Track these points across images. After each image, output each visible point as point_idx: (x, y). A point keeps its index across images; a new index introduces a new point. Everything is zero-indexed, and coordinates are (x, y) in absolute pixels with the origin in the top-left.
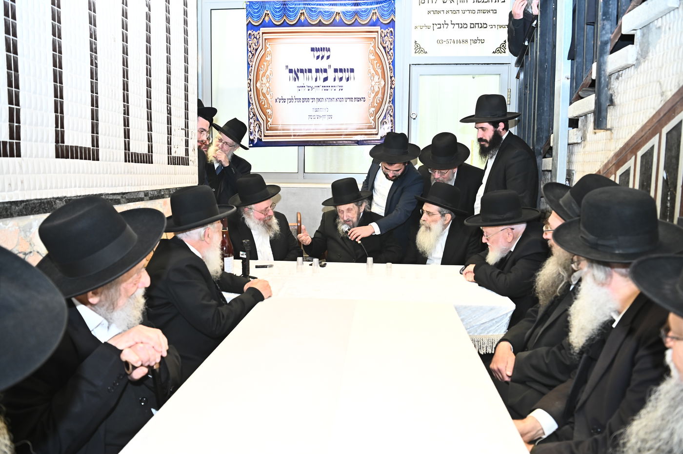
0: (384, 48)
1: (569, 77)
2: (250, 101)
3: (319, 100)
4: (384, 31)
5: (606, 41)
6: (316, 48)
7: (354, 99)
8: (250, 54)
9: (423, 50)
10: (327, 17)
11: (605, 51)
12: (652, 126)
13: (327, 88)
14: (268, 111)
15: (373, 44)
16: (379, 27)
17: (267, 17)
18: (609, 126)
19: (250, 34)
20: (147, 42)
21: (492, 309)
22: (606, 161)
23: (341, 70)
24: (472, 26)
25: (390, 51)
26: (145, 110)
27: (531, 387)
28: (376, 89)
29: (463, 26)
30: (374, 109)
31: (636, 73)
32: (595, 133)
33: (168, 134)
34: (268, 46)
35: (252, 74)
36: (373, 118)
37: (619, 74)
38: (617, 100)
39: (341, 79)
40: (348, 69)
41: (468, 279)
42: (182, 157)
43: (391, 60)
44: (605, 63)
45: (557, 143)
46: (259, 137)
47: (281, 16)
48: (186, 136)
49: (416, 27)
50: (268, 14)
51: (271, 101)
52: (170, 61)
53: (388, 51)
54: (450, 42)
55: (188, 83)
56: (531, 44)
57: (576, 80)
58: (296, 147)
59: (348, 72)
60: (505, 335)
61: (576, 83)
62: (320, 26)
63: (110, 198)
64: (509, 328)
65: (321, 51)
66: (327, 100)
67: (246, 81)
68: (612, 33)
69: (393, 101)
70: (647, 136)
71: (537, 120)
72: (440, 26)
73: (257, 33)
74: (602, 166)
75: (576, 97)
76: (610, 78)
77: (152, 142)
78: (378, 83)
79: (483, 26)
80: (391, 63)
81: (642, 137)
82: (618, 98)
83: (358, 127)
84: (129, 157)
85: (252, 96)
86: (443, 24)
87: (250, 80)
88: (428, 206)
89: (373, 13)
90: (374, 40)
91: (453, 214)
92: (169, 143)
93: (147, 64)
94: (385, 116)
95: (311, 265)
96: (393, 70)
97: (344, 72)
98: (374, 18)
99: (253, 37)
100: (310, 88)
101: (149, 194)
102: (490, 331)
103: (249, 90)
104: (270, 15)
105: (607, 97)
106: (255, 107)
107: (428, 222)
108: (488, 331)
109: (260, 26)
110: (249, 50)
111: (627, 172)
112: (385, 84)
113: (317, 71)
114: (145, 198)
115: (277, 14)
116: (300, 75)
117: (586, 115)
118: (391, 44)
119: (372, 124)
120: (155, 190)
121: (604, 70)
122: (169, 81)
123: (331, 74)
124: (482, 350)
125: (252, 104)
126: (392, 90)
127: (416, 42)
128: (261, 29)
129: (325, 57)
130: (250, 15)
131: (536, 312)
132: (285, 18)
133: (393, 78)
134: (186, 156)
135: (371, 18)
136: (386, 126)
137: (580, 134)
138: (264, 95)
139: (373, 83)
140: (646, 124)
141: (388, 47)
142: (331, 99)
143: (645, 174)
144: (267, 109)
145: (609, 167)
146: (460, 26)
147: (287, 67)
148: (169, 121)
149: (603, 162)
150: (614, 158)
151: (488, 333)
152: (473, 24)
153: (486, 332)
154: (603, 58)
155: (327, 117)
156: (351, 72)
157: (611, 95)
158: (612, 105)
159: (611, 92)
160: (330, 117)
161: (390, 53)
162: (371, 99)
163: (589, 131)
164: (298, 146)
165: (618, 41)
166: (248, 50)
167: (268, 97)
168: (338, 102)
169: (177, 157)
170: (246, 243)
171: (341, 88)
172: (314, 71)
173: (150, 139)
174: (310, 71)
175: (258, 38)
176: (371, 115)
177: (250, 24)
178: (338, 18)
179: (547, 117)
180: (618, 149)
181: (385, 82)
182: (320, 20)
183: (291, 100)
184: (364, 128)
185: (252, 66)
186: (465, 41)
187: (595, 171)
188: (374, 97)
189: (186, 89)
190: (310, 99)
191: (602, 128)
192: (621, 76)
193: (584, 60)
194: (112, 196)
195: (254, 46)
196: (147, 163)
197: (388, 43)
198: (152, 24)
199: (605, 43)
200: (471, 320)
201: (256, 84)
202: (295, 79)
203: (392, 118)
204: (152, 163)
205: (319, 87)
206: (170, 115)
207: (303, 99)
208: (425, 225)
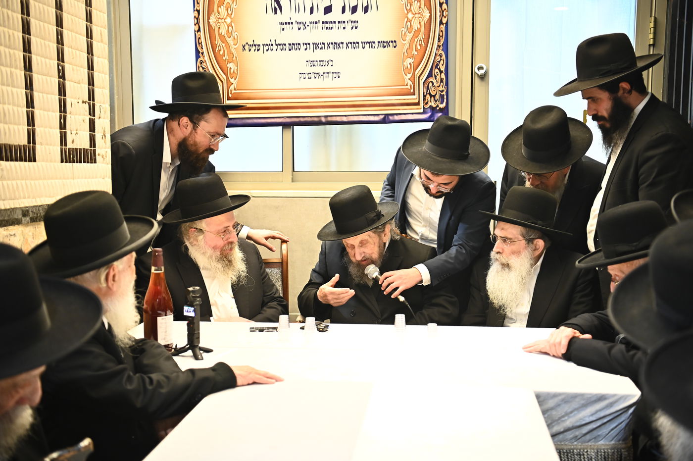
2: (200, 48)
3: (318, 46)
7: (377, 43)
13: (331, 25)
14: (230, 65)
28: (416, 26)
30: (411, 61)
33: (61, 111)
35: (201, 2)
36: (409, 76)
39: (354, 9)
42: (84, 149)
48: (90, 114)
51: (236, 49)
55: (91, 22)
58: (281, 128)
66: (331, 46)
67: (192, 14)
69: (445, 47)
77: (33, 125)
78: (419, 15)
85: (203, 40)
87: (198, 12)
92: (63, 126)
94: (431, 72)
95: (302, 328)
100: (302, 25)
101: (30, 213)
103: (197, 29)
106: (206, 58)
107: (504, 255)
112: (430, 17)
114: (23, 219)
119: (409, 87)
120: (40, 206)
122: (59, 22)
125: (202, 53)
133: (444, 6)
134: (91, 147)
138: (222, 37)
139: (410, 16)
142: (337, 45)
144: (229, 62)
148: (62, 90)
155: (331, 75)
160: (337, 74)
162: (407, 42)
164: (283, 125)
167: (230, 41)
168: (350, 49)
169: (77, 149)
170: (193, 291)
171: (354, 25)
173: (31, 120)
176: (406, 71)
181: (430, 12)
183: (269, 46)
188: (412, 40)
189: (89, 34)
190: (302, 45)
196: (26, 161)
201: (209, 19)
202: (276, 9)
203: (443, 76)
204: (35, 160)
205: (316, 23)
206: (64, 79)
207: (290, 44)
208: (504, 261)
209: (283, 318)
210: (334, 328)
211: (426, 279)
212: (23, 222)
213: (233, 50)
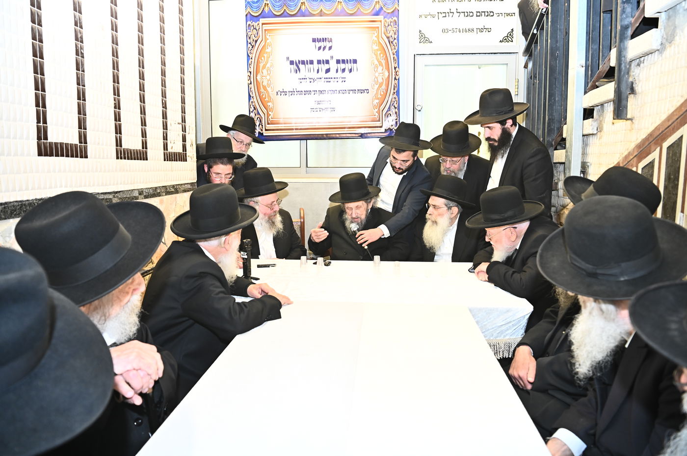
0: (388, 38)
1: (584, 65)
2: (251, 94)
3: (321, 92)
4: (388, 21)
5: (626, 26)
6: (318, 39)
7: (357, 91)
8: (249, 45)
9: (427, 39)
10: (329, 6)
11: (626, 35)
12: (680, 115)
13: (329, 80)
14: (269, 104)
15: (376, 34)
16: (383, 17)
17: (267, 7)
18: (629, 116)
19: (249, 25)
20: (139, 31)
21: (508, 311)
22: (626, 153)
23: (343, 61)
24: (478, 14)
25: (393, 41)
26: (138, 103)
27: (553, 397)
28: (380, 80)
29: (469, 14)
30: (378, 101)
31: (660, 58)
32: (613, 123)
33: (164, 129)
34: (268, 37)
35: (252, 66)
36: (376, 110)
37: (640, 60)
38: (638, 88)
39: (344, 70)
40: (350, 60)
41: (481, 278)
42: (179, 153)
43: (396, 51)
44: (625, 49)
45: (571, 134)
46: (260, 131)
47: (281, 6)
48: (183, 131)
49: (420, 16)
50: (268, 4)
51: (273, 94)
52: (164, 52)
53: (392, 40)
54: (455, 31)
55: (184, 74)
56: (540, 32)
57: (591, 68)
58: (299, 141)
59: (350, 63)
60: (523, 338)
61: (591, 71)
62: (321, 16)
63: (100, 198)
64: (526, 331)
65: (323, 41)
66: (329, 92)
67: (246, 74)
68: (632, 17)
69: (398, 93)
70: (674, 126)
71: (548, 111)
72: (445, 15)
73: (257, 24)
74: (621, 158)
75: (591, 85)
76: (630, 65)
77: (146, 137)
78: (382, 74)
79: (490, 14)
80: (395, 53)
81: (669, 127)
82: (640, 86)
83: (362, 120)
84: (121, 154)
85: (253, 89)
86: (448, 13)
87: (250, 72)
88: (433, 200)
89: (376, 2)
90: (377, 30)
91: (460, 207)
92: (165, 138)
93: (139, 54)
94: (389, 108)
95: (315, 263)
96: (397, 60)
97: (347, 64)
98: (378, 7)
99: (252, 28)
100: (312, 80)
101: (144, 193)
102: (507, 335)
103: (249, 83)
104: (269, 5)
105: (627, 85)
106: (255, 100)
107: (434, 216)
108: (505, 334)
109: (260, 17)
110: (249, 42)
111: (651, 165)
112: (389, 75)
113: (319, 62)
114: (140, 196)
115: (277, 4)
116: (301, 66)
117: (602, 105)
118: (395, 34)
119: (376, 117)
121: (624, 57)
122: (163, 73)
123: (333, 65)
124: (498, 355)
125: (253, 97)
126: (396, 81)
127: (420, 31)
128: (261, 20)
129: (327, 48)
130: (249, 5)
131: (556, 313)
132: (285, 8)
133: (397, 69)
134: (183, 151)
135: (374, 7)
136: (390, 118)
137: (595, 124)
138: (265, 88)
139: (377, 75)
140: (673, 112)
141: (391, 36)
142: (334, 91)
143: (671, 166)
144: (268, 102)
145: (630, 159)
146: (466, 14)
147: (288, 58)
148: (165, 116)
149: (623, 154)
150: (636, 150)
151: (505, 336)
152: (480, 12)
153: (502, 336)
154: (624, 42)
155: (329, 109)
156: (353, 63)
157: (632, 83)
158: (633, 93)
159: (631, 79)
160: (333, 109)
161: (394, 43)
162: (375, 90)
163: (605, 121)
164: (301, 140)
165: (638, 26)
166: (247, 42)
167: (269, 89)
168: (341, 94)
169: (174, 153)
170: (247, 242)
171: (343, 80)
172: (315, 62)
173: (144, 134)
174: (312, 62)
175: (257, 29)
176: (374, 107)
177: (249, 15)
178: (340, 7)
179: (559, 108)
180: (639, 140)
181: (389, 73)
182: (321, 10)
183: (292, 92)
184: (368, 120)
185: (252, 58)
186: (471, 30)
187: (614, 163)
188: (378, 89)
189: (183, 82)
190: (312, 91)
191: (623, 118)
192: (643, 63)
193: (601, 47)
194: (103, 195)
195: (254, 38)
196: (141, 159)
197: (392, 33)
198: (144, 13)
199: (625, 28)
200: (486, 323)
201: (256, 77)
202: (296, 70)
203: (397, 110)
204: (147, 159)
205: (321, 78)
206: (166, 109)
207: (305, 91)
208: (433, 220)
209: (303, 258)
210: (334, 263)
211: (387, 234)
212: (140, 198)
213: (271, 95)
